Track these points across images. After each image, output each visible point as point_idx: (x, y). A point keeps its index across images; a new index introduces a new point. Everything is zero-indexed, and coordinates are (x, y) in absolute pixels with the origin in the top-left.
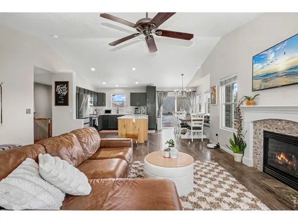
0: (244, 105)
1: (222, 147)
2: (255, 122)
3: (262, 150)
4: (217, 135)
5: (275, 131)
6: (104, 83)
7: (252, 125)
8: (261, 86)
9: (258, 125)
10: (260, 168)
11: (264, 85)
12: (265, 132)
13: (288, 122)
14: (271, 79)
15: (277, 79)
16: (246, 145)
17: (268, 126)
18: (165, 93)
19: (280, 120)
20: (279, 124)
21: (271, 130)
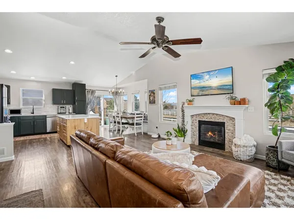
0: (186, 105)
1: (162, 136)
2: (192, 116)
3: (198, 132)
4: (157, 128)
5: (206, 120)
6: (13, 72)
7: (190, 117)
8: (198, 94)
9: (194, 118)
10: (197, 143)
11: (201, 93)
12: (199, 121)
13: (213, 114)
14: (207, 90)
15: (211, 90)
16: (187, 130)
17: (202, 117)
18: (93, 92)
19: (209, 114)
20: (209, 115)
21: (203, 120)
